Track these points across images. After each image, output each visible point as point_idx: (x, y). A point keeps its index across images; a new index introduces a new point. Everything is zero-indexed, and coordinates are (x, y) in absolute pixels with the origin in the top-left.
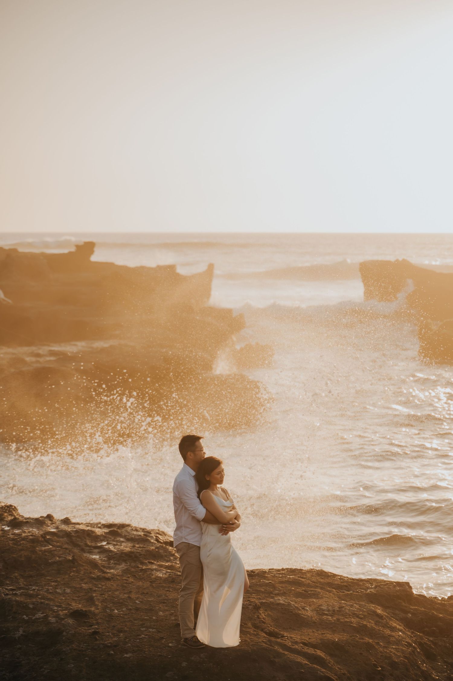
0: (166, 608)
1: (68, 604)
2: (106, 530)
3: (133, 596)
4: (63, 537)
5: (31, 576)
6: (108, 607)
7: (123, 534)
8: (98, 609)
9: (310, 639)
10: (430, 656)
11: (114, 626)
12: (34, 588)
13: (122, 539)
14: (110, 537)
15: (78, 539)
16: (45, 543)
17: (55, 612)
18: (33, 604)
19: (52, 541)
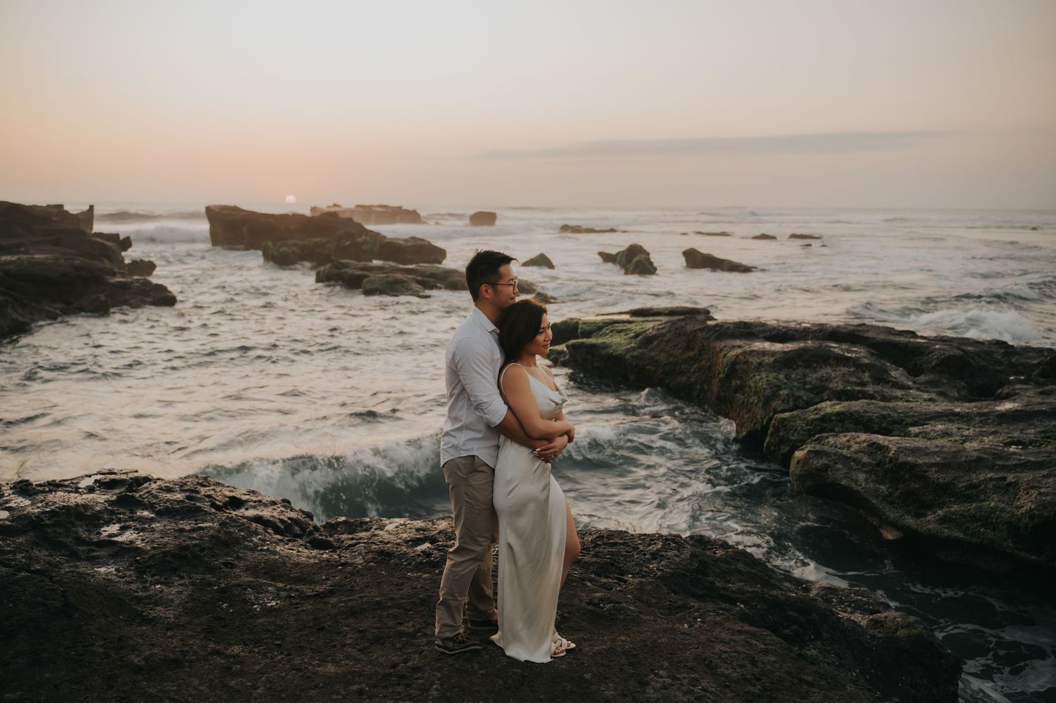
14: (122, 510)
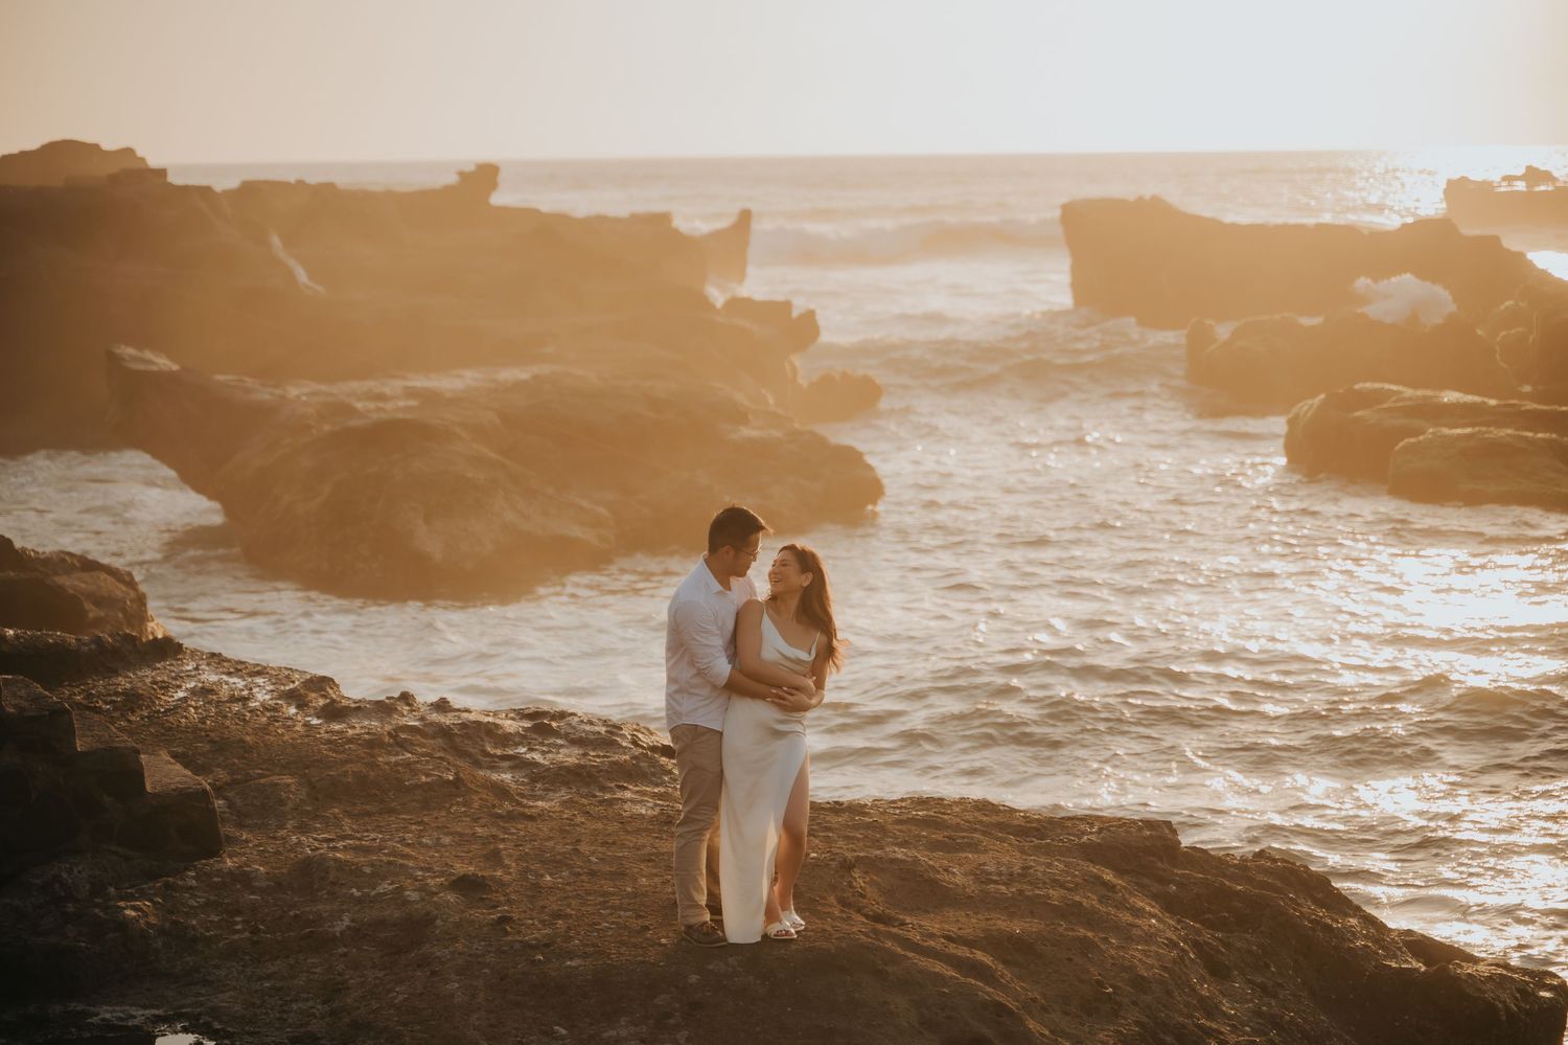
0: (654, 871)
1: (446, 864)
2: (528, 724)
3: (584, 848)
4: (433, 738)
5: (368, 814)
6: (531, 871)
7: (563, 731)
8: (510, 874)
9: (960, 929)
10: (1217, 970)
11: (544, 907)
12: (373, 835)
13: (559, 742)
14: (535, 736)
15: (466, 742)
16: (399, 749)
17: (417, 880)
18: (372, 865)
19: (412, 744)
